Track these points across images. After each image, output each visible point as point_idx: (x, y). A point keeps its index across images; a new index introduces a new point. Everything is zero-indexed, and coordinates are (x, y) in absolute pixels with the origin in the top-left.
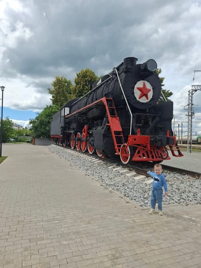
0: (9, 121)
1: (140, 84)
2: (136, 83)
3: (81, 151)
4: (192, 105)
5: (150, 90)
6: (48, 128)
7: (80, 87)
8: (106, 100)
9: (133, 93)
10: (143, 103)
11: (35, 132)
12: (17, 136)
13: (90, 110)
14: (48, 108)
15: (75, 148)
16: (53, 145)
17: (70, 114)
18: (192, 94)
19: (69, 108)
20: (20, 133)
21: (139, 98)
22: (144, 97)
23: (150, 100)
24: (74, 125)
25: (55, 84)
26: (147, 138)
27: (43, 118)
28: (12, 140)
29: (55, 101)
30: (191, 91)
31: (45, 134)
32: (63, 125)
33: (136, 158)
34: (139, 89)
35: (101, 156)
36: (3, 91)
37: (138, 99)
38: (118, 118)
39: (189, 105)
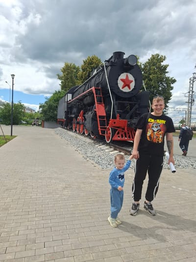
0: (21, 105)
1: (123, 76)
2: (119, 76)
3: (79, 133)
4: (193, 92)
5: (132, 81)
6: (56, 113)
7: (86, 73)
8: (95, 89)
9: (117, 84)
10: (125, 93)
11: (44, 116)
12: (28, 119)
13: (85, 97)
14: (56, 93)
15: (76, 131)
16: (60, 128)
17: (72, 99)
18: (193, 82)
19: (71, 95)
20: (31, 117)
21: (123, 88)
22: (127, 87)
23: (132, 90)
24: (75, 110)
25: (64, 70)
26: (125, 122)
27: (51, 103)
28: (24, 122)
29: (64, 86)
30: (192, 79)
31: (53, 118)
32: (66, 110)
33: (116, 138)
34: (122, 80)
35: (93, 137)
36: (13, 78)
37: (121, 88)
38: (103, 105)
39: (189, 92)
